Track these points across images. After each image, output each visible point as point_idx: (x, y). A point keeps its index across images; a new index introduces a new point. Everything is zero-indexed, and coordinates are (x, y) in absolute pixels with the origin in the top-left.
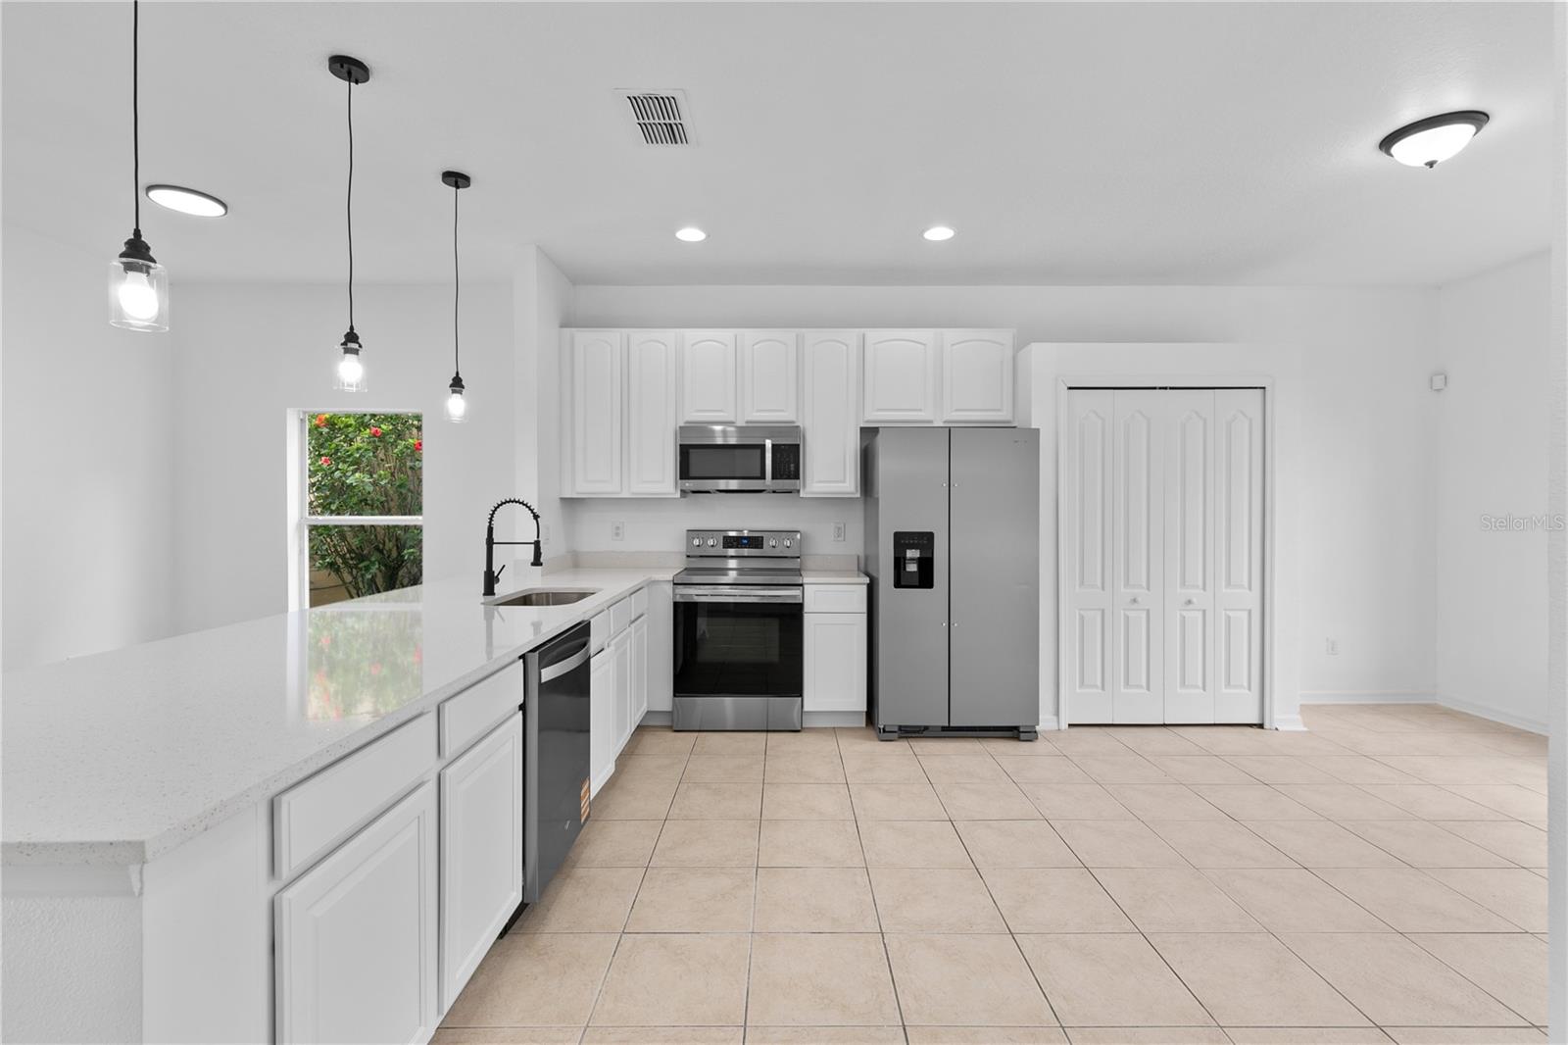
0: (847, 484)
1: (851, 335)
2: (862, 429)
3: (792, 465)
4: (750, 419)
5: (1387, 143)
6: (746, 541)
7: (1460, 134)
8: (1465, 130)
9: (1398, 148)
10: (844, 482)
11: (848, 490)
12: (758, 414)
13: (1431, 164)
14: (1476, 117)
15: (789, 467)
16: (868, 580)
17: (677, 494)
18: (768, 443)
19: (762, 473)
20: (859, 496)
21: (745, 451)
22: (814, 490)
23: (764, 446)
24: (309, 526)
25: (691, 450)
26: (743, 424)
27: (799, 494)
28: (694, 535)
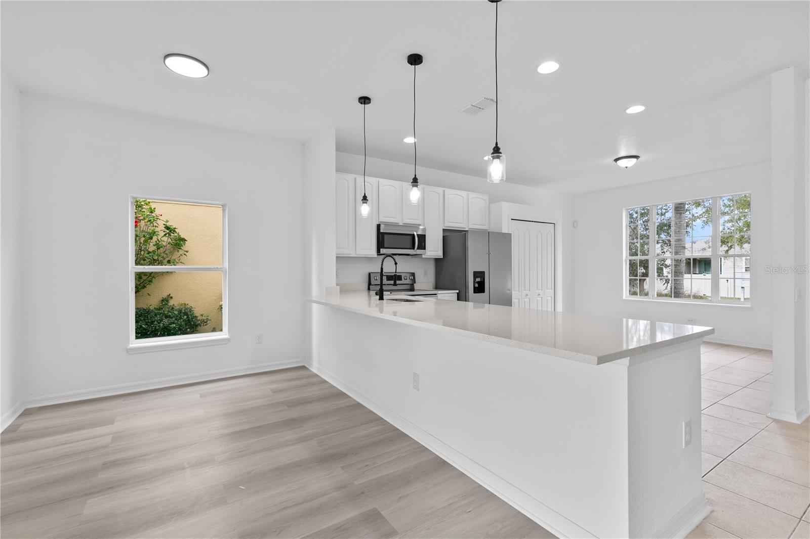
0: (439, 252)
1: (440, 190)
2: (443, 229)
3: (423, 243)
4: (405, 222)
5: (616, 160)
7: (633, 161)
8: (634, 160)
9: (619, 162)
10: (438, 251)
11: (439, 255)
12: (409, 220)
13: (627, 167)
14: (636, 157)
16: (458, 291)
17: (376, 256)
18: (415, 233)
19: (411, 247)
20: (442, 257)
21: (409, 237)
22: (428, 254)
23: (414, 235)
24: (135, 272)
25: (385, 236)
26: (402, 224)
27: (423, 256)
28: (374, 275)
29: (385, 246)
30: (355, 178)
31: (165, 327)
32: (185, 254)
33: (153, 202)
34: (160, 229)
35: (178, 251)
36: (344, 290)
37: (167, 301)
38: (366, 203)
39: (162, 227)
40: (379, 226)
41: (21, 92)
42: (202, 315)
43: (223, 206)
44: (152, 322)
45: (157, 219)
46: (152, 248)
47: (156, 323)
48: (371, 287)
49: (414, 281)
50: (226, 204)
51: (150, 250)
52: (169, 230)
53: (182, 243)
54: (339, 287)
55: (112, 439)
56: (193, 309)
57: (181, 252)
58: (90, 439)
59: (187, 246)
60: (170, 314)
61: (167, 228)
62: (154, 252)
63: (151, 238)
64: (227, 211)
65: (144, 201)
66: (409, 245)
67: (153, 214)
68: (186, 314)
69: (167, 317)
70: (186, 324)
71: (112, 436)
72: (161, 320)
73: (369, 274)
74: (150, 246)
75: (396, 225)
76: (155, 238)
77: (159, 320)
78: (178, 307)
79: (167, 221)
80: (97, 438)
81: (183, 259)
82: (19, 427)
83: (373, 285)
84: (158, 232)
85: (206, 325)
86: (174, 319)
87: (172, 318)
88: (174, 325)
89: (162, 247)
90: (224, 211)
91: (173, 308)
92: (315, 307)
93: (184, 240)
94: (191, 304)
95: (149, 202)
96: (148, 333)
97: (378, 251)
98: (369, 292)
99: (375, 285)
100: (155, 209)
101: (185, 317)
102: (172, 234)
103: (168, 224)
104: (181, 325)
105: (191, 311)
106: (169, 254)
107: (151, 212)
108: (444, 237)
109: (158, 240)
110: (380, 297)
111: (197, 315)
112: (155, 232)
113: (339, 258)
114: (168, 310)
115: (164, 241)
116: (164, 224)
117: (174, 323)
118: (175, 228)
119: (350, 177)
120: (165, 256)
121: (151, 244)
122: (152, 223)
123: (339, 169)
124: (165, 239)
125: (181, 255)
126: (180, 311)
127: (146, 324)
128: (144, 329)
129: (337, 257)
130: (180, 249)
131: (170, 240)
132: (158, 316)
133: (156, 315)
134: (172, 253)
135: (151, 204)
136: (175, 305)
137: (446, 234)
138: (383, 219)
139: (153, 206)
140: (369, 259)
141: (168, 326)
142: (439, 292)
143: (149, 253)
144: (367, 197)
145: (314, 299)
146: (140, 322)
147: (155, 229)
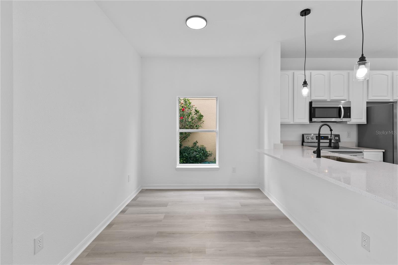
2: (367, 102)
3: (348, 114)
6: (323, 138)
10: (362, 119)
11: (362, 121)
12: (335, 97)
15: (347, 114)
16: (384, 151)
17: (308, 123)
18: (341, 106)
19: (338, 116)
20: (366, 123)
21: (335, 109)
22: (353, 121)
23: (340, 108)
24: (180, 133)
25: (316, 109)
26: (330, 101)
27: (348, 123)
28: (307, 135)
29: (316, 117)
30: (294, 73)
31: (194, 156)
32: (203, 123)
33: (190, 99)
34: (193, 112)
35: (200, 121)
36: (286, 145)
37: (196, 144)
38: (306, 86)
39: (194, 111)
40: (311, 103)
41: (141, 58)
42: (209, 151)
43: (216, 98)
44: (190, 154)
45: (192, 107)
46: (190, 120)
47: (191, 154)
48: (304, 143)
49: (339, 141)
50: (218, 97)
51: (189, 121)
52: (197, 112)
53: (201, 117)
54: (282, 144)
55: (164, 217)
56: (206, 148)
57: (201, 122)
58: (157, 213)
59: (204, 119)
60: (197, 150)
61: (196, 111)
62: (191, 121)
63: (189, 116)
64: (218, 101)
65: (187, 99)
66: (336, 115)
67: (191, 105)
68: (203, 150)
69: (196, 151)
70: (203, 155)
71: (164, 214)
72: (193, 153)
73: (303, 135)
74: (189, 119)
75: (325, 101)
76: (191, 116)
77: (192, 153)
78: (200, 147)
79: (196, 108)
80: (160, 213)
81: (202, 125)
82: (137, 199)
83: (305, 142)
84: (192, 113)
85: (211, 156)
86: (198, 153)
87: (197, 152)
88: (198, 155)
89: (194, 120)
90: (217, 100)
91: (198, 147)
92: (266, 158)
93: (202, 116)
94: (205, 146)
95: (189, 100)
96: (188, 158)
97: (311, 120)
98: (303, 147)
99: (307, 142)
100: (191, 102)
101: (203, 152)
102: (198, 114)
103: (196, 109)
104: (201, 156)
105: (205, 149)
106: (196, 123)
107: (190, 104)
108: (367, 108)
109: (192, 116)
110: (317, 155)
111: (208, 151)
112: (191, 113)
113: (282, 125)
114: (196, 148)
115: (194, 117)
116: (195, 109)
117: (198, 154)
118: (199, 111)
119: (290, 73)
120: (195, 123)
121: (190, 118)
122: (190, 109)
123: (282, 69)
124: (195, 116)
125: (201, 123)
126: (201, 149)
127: (188, 154)
128: (187, 156)
129: (281, 124)
130: (201, 120)
131: (197, 116)
132: (192, 151)
133: (191, 150)
134: (198, 122)
135: (190, 100)
136: (199, 146)
137: (369, 106)
138: (314, 98)
139: (190, 101)
140: (303, 125)
141: (196, 156)
142: (365, 150)
143: (189, 122)
144: (307, 82)
145: (266, 152)
146: (185, 153)
147: (191, 112)
